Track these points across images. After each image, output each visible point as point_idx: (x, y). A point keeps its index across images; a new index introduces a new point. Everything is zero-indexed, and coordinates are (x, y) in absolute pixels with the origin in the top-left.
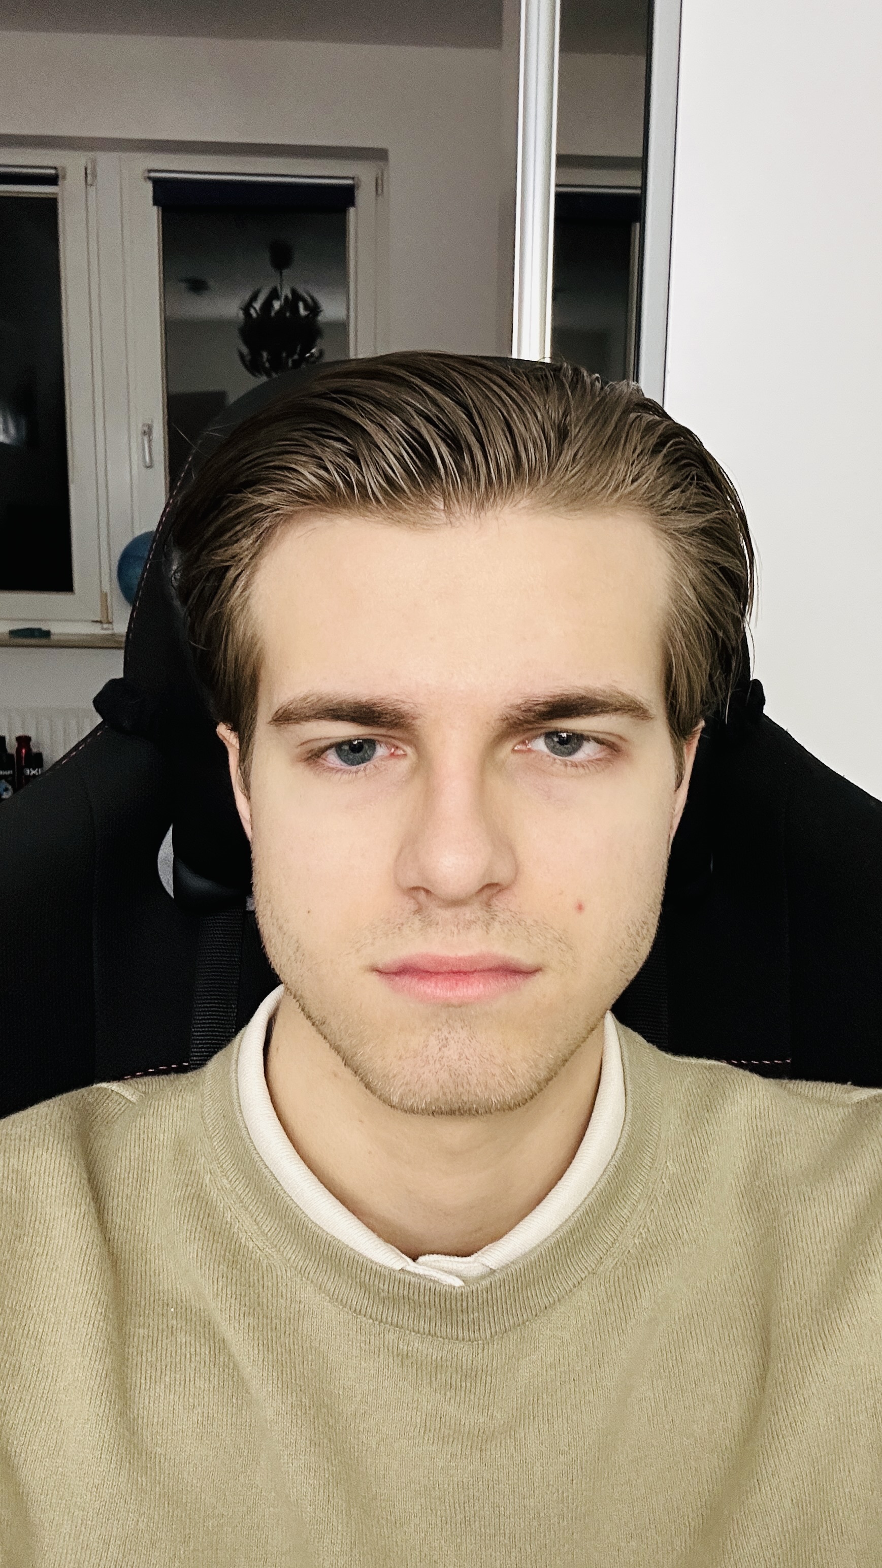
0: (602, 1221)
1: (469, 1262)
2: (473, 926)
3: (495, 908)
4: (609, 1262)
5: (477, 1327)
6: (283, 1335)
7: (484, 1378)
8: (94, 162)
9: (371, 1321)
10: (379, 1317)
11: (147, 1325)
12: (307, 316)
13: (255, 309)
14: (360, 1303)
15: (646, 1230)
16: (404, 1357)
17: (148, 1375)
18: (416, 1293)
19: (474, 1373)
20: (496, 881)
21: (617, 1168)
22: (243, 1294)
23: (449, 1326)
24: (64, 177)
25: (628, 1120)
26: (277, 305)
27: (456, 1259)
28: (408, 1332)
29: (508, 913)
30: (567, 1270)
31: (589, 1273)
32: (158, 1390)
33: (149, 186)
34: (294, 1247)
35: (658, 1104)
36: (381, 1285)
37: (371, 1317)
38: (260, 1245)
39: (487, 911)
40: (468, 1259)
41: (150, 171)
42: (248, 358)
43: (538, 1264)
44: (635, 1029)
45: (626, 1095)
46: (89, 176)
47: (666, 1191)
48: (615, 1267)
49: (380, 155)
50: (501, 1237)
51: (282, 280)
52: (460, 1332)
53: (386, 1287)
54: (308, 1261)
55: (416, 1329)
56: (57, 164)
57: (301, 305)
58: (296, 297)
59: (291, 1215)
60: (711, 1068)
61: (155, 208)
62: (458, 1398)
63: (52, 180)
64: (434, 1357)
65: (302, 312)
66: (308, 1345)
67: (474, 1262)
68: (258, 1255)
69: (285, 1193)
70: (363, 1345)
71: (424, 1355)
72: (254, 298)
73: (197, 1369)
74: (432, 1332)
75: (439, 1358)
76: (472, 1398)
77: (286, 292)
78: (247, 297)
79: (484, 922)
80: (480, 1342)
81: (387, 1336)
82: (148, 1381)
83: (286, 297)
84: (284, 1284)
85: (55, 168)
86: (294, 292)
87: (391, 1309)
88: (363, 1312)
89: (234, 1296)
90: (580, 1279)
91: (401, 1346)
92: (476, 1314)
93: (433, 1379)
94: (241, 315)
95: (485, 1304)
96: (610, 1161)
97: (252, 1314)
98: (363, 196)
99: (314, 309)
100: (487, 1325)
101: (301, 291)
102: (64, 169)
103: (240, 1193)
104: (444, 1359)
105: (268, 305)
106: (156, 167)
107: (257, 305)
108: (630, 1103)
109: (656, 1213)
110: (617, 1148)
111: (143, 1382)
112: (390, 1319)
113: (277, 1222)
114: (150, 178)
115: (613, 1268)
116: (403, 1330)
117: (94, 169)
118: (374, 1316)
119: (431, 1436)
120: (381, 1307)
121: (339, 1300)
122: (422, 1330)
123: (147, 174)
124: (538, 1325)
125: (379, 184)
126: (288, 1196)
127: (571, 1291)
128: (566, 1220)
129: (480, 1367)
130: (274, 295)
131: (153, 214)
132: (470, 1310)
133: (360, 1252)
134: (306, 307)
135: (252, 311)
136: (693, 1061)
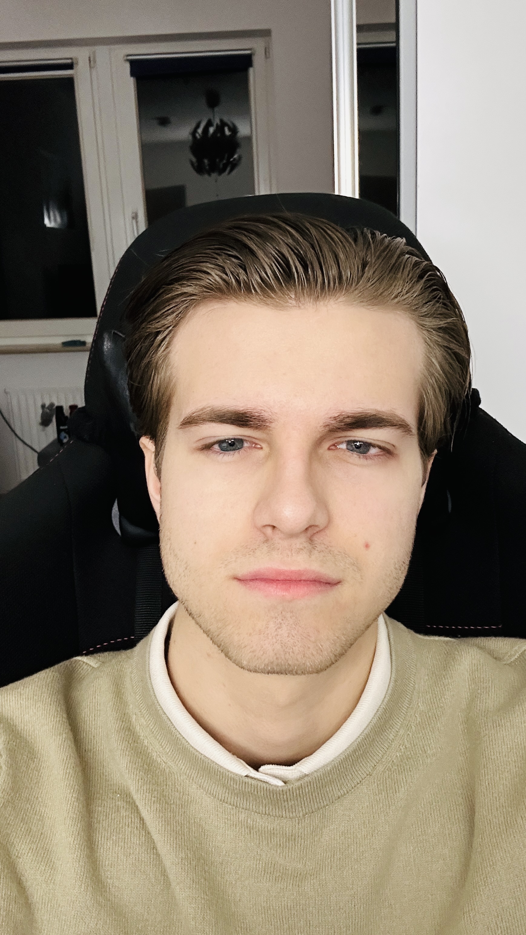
0: (376, 742)
1: (292, 770)
2: (301, 552)
3: (316, 542)
4: (380, 768)
5: (294, 810)
6: (177, 815)
7: (300, 840)
8: (94, 53)
9: (231, 807)
10: (235, 804)
11: (103, 805)
12: (230, 135)
13: (198, 133)
14: (223, 796)
15: (404, 747)
16: (250, 829)
17: (103, 836)
18: (256, 791)
19: (293, 838)
20: (317, 525)
21: (385, 710)
22: (153, 790)
23: (277, 810)
24: (77, 64)
25: (392, 679)
26: (211, 130)
27: (284, 767)
28: (253, 813)
29: (323, 546)
30: (353, 773)
31: (367, 775)
32: (108, 844)
33: (128, 66)
34: (184, 761)
35: (413, 667)
36: (235, 786)
37: (230, 804)
38: (165, 760)
39: (310, 544)
40: (291, 767)
41: (128, 55)
42: (196, 165)
43: (332, 772)
44: (399, 621)
45: (391, 662)
46: (91, 61)
47: (418, 722)
48: (384, 772)
49: (266, 33)
50: (311, 754)
51: (214, 116)
52: (284, 813)
53: (238, 787)
54: (192, 770)
55: (257, 811)
56: (71, 56)
57: (226, 129)
58: (223, 124)
59: (180, 743)
60: (447, 642)
61: (132, 78)
62: (284, 853)
63: (70, 66)
64: (269, 828)
65: (227, 132)
66: (193, 822)
67: (295, 769)
68: (163, 766)
69: (176, 729)
70: (226, 821)
71: (263, 827)
72: (198, 126)
73: (132, 832)
74: (267, 812)
75: (272, 829)
76: (293, 853)
77: (217, 121)
78: (194, 125)
79: (308, 550)
80: (296, 819)
81: (240, 815)
82: (103, 839)
83: (217, 124)
84: (179, 784)
85: (71, 59)
86: (221, 121)
87: (242, 799)
88: (226, 801)
89: (148, 791)
90: (361, 779)
91: (249, 821)
92: (293, 802)
93: (269, 841)
94: (190, 138)
95: (298, 796)
96: (381, 705)
97: (158, 802)
98: (258, 61)
99: (234, 130)
100: (300, 809)
101: (226, 119)
102: (76, 59)
103: (151, 728)
104: (275, 829)
105: (206, 130)
106: (131, 53)
107: (200, 131)
108: (394, 667)
109: (411, 736)
110: (385, 697)
111: (100, 839)
112: (241, 805)
113: (173, 746)
114: (128, 60)
115: (382, 772)
116: (249, 812)
117: (94, 58)
118: (232, 803)
119: (268, 876)
120: (236, 798)
121: (211, 794)
122: (261, 812)
123: (125, 58)
124: (334, 808)
125: (267, 51)
126: (178, 731)
127: (355, 787)
128: (351, 744)
129: (297, 834)
130: (209, 124)
131: (131, 83)
132: (289, 800)
133: (222, 766)
134: (230, 129)
135: (197, 135)
136: (437, 638)
